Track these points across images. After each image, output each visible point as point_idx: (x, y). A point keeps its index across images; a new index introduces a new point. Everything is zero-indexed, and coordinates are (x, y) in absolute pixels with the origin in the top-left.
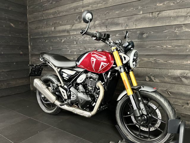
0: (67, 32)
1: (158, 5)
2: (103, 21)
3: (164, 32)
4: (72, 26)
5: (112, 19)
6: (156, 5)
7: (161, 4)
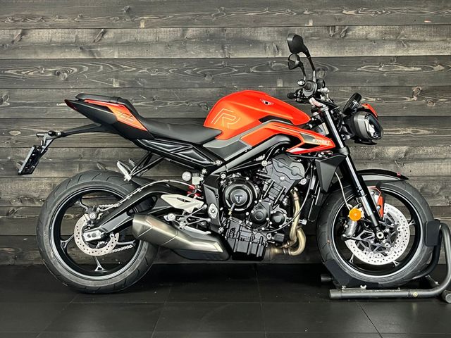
0: (81, 48)
1: (344, 12)
2: (212, 30)
3: (359, 69)
4: (104, 33)
5: (239, 30)
6: (341, 12)
7: (352, 12)
